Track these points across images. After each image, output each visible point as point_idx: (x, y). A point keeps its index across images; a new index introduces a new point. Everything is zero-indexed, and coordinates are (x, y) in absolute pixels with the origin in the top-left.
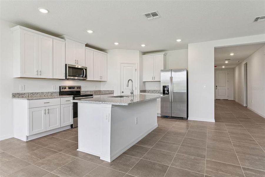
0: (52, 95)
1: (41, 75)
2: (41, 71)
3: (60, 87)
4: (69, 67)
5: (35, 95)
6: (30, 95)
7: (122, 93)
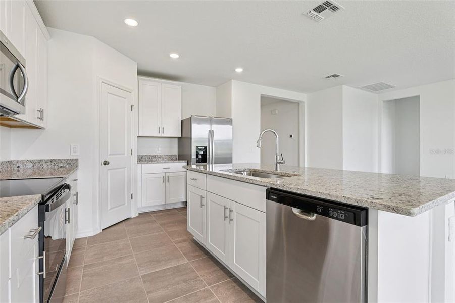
7: (105, 164)
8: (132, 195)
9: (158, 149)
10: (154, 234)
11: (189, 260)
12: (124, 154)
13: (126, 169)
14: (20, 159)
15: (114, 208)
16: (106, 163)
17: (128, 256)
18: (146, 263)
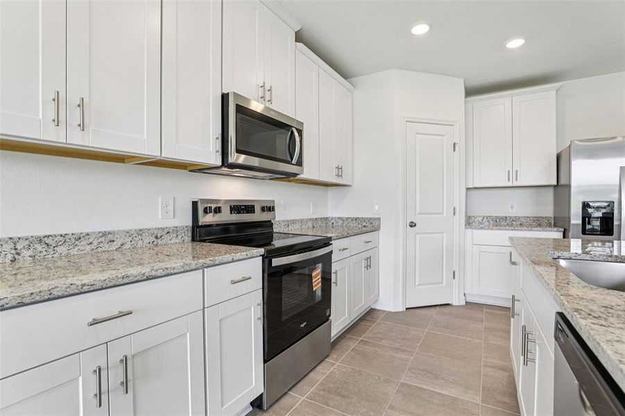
0: (157, 245)
1: (82, 126)
2: (81, 105)
3: (195, 204)
4: (240, 109)
5: (62, 250)
6: (26, 253)
7: (411, 226)
8: (454, 272)
9: (512, 207)
10: (465, 338)
11: (483, 401)
12: (442, 213)
13: (445, 234)
14: (334, 216)
15: (423, 285)
16: (413, 225)
17: (408, 351)
18: (419, 370)
